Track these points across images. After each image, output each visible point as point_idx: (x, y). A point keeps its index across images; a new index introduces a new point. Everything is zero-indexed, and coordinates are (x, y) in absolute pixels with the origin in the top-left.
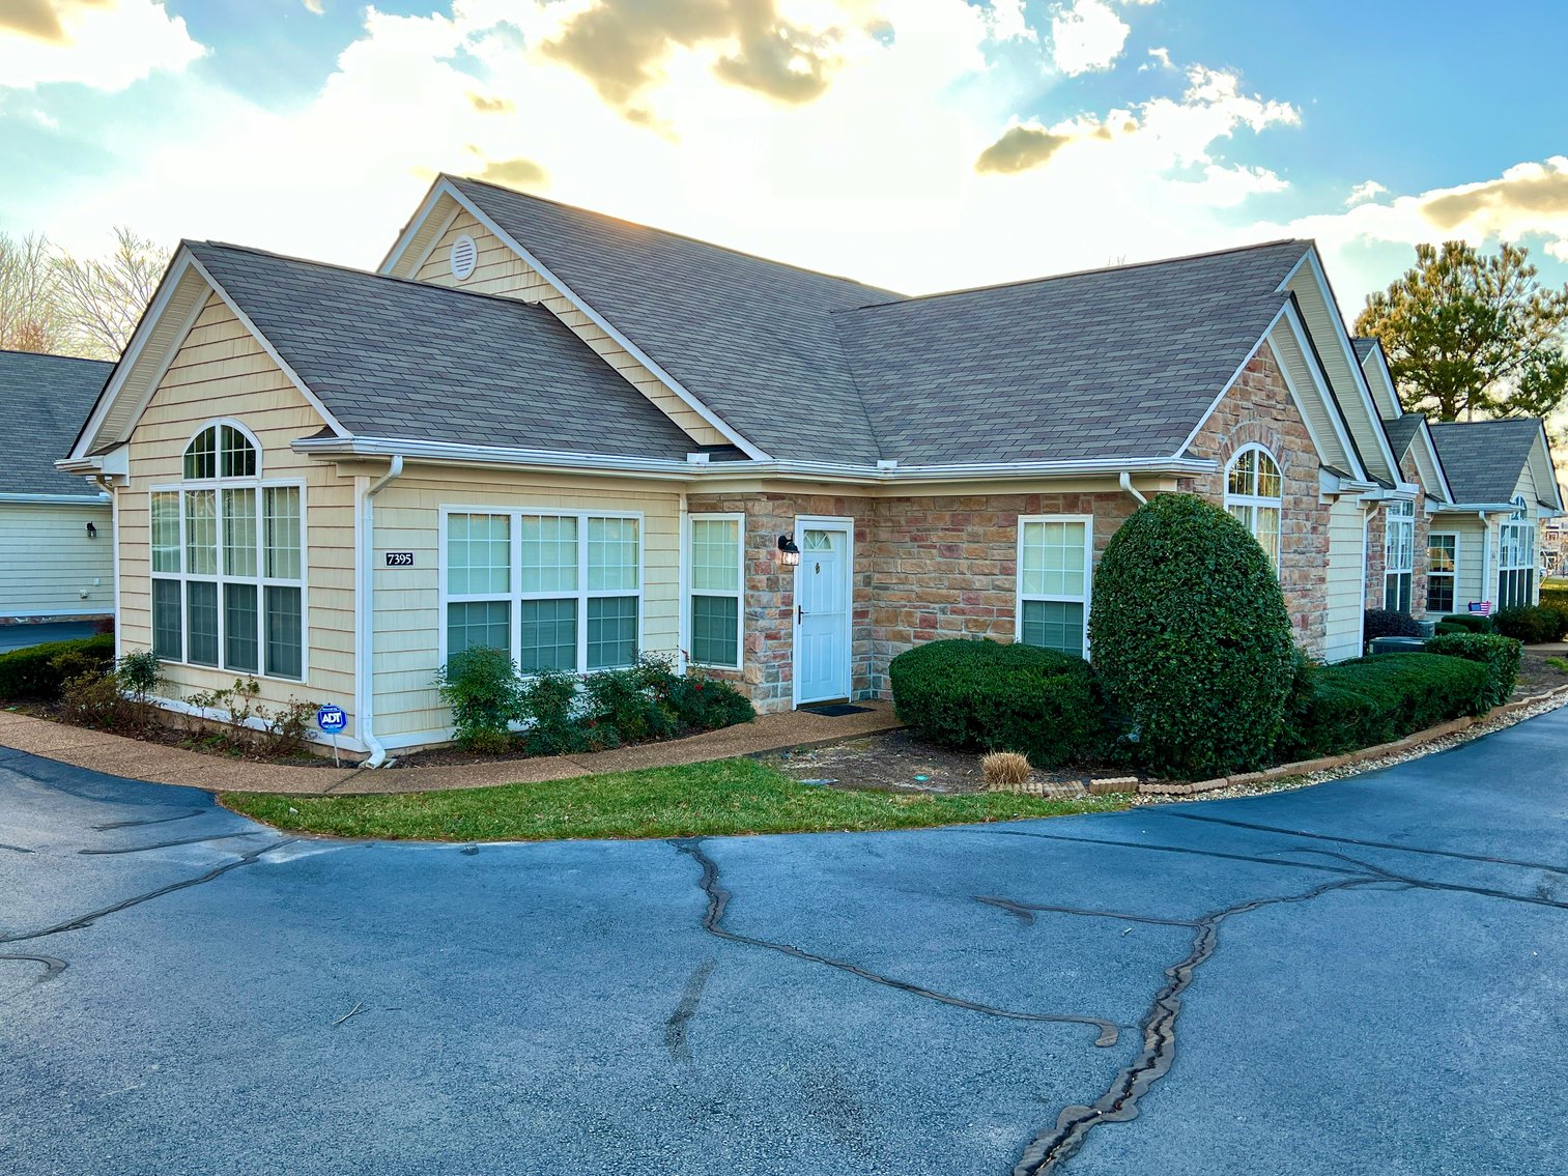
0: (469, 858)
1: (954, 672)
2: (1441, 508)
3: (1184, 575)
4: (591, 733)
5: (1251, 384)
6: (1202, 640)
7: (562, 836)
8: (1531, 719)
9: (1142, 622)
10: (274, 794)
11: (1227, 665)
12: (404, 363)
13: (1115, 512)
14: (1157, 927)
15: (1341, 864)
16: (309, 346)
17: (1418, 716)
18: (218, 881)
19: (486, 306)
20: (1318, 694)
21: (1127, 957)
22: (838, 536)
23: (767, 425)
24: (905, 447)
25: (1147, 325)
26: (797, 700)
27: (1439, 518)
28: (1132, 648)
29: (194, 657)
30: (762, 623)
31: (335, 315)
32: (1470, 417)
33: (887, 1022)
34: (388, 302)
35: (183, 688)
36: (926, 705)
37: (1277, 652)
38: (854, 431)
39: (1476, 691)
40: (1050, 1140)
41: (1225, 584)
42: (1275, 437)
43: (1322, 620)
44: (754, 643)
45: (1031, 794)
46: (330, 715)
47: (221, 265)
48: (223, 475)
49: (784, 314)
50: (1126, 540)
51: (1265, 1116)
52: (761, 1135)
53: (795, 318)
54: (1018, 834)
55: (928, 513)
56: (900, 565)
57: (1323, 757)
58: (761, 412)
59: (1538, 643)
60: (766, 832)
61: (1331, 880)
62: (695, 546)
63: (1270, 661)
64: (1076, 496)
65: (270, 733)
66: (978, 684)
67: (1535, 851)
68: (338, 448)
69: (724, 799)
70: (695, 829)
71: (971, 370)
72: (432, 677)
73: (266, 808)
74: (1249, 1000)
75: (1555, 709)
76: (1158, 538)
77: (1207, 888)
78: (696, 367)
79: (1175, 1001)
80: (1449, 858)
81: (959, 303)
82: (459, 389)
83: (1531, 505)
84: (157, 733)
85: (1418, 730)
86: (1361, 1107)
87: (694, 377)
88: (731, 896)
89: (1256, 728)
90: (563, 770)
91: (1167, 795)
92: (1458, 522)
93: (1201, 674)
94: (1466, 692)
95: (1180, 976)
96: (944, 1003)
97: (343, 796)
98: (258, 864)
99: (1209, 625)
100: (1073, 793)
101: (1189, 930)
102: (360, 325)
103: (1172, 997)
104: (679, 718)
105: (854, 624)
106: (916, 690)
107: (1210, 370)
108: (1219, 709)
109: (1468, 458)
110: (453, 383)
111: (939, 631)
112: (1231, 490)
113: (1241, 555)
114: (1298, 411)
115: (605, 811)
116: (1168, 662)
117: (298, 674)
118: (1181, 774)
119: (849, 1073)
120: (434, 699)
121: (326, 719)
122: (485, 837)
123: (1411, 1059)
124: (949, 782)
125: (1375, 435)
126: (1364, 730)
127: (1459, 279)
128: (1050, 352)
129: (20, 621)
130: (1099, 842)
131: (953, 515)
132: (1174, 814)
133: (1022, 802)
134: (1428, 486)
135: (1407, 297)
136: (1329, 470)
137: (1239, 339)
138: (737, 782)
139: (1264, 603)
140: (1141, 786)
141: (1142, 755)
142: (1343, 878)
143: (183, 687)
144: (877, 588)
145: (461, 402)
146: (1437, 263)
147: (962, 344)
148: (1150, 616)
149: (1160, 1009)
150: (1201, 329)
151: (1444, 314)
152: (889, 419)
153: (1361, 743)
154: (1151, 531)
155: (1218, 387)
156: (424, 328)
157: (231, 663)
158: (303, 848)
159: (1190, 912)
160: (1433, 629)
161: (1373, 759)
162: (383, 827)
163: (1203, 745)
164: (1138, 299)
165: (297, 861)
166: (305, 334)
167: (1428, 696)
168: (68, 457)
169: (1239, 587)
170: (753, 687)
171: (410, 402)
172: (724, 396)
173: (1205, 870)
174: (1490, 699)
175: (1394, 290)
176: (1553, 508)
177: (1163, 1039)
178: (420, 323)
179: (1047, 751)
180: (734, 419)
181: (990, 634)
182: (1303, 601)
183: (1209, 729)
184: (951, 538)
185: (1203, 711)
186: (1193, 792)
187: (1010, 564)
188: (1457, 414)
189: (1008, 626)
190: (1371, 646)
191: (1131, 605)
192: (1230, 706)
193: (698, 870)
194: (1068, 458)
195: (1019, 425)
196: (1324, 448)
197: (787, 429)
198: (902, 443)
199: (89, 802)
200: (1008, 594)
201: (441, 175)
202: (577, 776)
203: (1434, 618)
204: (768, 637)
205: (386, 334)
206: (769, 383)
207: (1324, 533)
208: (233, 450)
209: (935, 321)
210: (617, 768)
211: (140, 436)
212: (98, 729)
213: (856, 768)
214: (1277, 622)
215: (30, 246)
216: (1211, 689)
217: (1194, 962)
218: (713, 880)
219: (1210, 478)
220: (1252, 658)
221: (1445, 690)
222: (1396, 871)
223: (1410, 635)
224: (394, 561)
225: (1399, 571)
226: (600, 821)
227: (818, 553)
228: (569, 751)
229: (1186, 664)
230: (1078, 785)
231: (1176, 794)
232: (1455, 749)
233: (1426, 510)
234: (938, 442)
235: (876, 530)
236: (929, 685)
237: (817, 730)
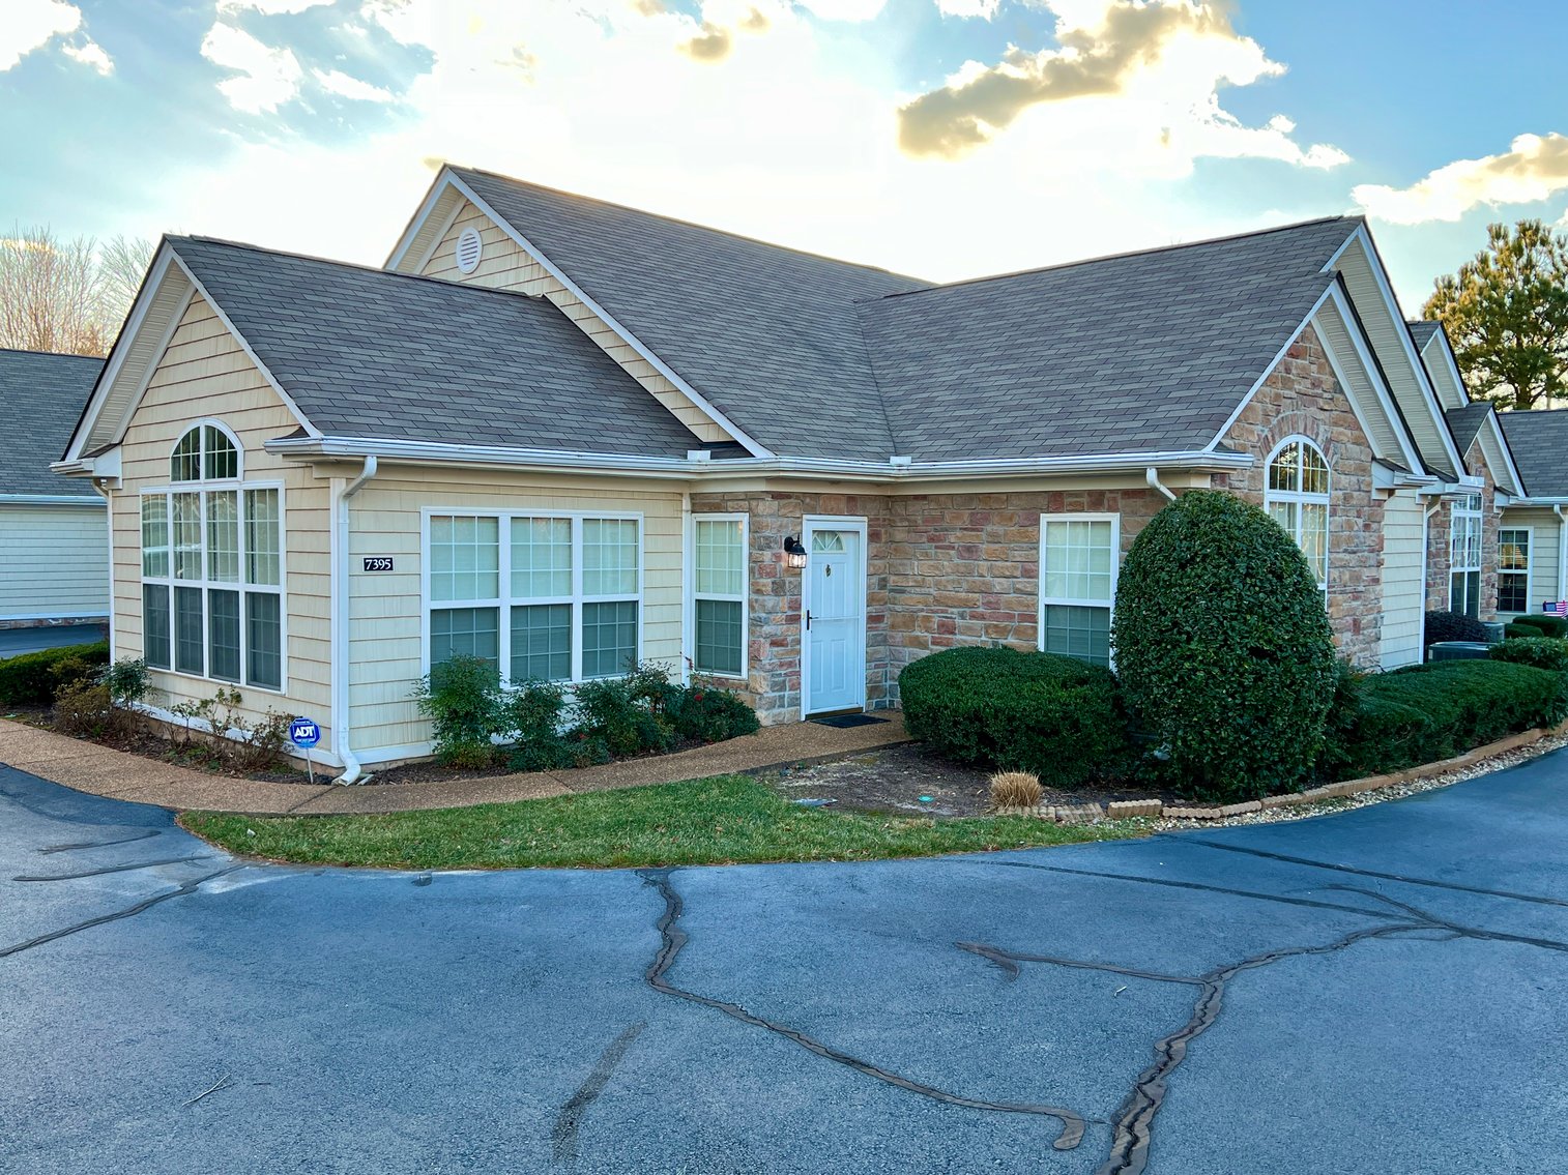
0: (419, 890)
1: (966, 684)
2: (1512, 502)
3: (1213, 579)
4: (577, 748)
5: (1294, 371)
6: (1232, 650)
7: (525, 864)
9: (1166, 631)
10: (237, 813)
11: (1259, 678)
12: (389, 358)
13: (1143, 511)
14: (1155, 985)
15: (1378, 906)
16: (287, 343)
17: (1479, 729)
18: (147, 914)
19: (485, 300)
20: (1365, 707)
21: (1115, 1024)
22: (851, 536)
23: (773, 420)
24: (922, 442)
25: (1181, 310)
26: (806, 709)
27: (1510, 512)
28: (1156, 659)
29: (183, 665)
30: (767, 629)
31: (319, 310)
32: (1548, 405)
33: (817, 1110)
34: (379, 297)
36: (935, 719)
37: (1316, 664)
38: (869, 426)
39: (1545, 701)
41: (1257, 589)
42: (1322, 428)
43: (1376, 624)
44: (758, 650)
45: (1041, 819)
46: (302, 728)
47: (201, 260)
48: (207, 477)
49: (803, 304)
50: (1150, 542)
53: (814, 309)
54: (1020, 865)
55: (946, 511)
56: (917, 567)
57: (1369, 776)
58: (767, 406)
60: (745, 862)
61: (1365, 927)
62: (699, 549)
63: (1308, 673)
64: (1102, 493)
65: (248, 744)
66: (990, 697)
68: (307, 448)
69: (707, 822)
70: (668, 857)
71: (994, 360)
72: (410, 688)
73: (224, 830)
74: (1247, 1087)
76: (1185, 539)
77: (1222, 935)
78: (699, 361)
79: (1159, 1086)
80: (1503, 899)
82: (445, 386)
84: (144, 744)
85: (1482, 744)
87: (698, 371)
88: (688, 938)
89: (1293, 747)
90: (542, 788)
91: (1194, 820)
92: (1531, 517)
93: (1232, 687)
94: (1533, 702)
95: (1172, 1052)
96: (890, 1084)
97: (306, 816)
98: (194, 895)
99: (1239, 633)
100: (1089, 818)
101: (1192, 990)
102: (346, 320)
103: (1157, 1081)
104: (677, 730)
105: (869, 629)
106: (924, 702)
107: (1247, 357)
108: (1251, 726)
109: (1541, 448)
110: (438, 379)
111: (958, 637)
112: (1273, 486)
113: (1276, 557)
114: (1347, 400)
115: (577, 836)
116: (1195, 675)
117: (278, 685)
118: (1211, 796)
120: (413, 711)
121: (299, 733)
122: (443, 865)
124: (955, 803)
125: (1435, 426)
126: (1418, 747)
127: (1534, 260)
128: (1079, 340)
129: (54, 623)
130: (1109, 876)
131: (972, 515)
132: (1199, 843)
133: (1031, 827)
134: (1498, 478)
135: (1478, 280)
136: (1384, 463)
137: (1279, 324)
138: (725, 803)
139: (1302, 610)
140: (1165, 809)
141: (1168, 775)
142: (1379, 924)
143: (172, 696)
144: (891, 591)
145: (447, 399)
146: (1511, 244)
147: (986, 333)
148: (1175, 624)
149: (1140, 1097)
150: (1239, 313)
151: (1516, 298)
152: (906, 413)
153: (1415, 759)
154: (1177, 531)
155: (1253, 375)
156: (415, 323)
157: (216, 671)
158: (247, 876)
159: (1197, 967)
160: (1502, 631)
161: (1428, 778)
162: (339, 852)
163: (1235, 764)
164: (1176, 282)
165: (238, 891)
166: (283, 330)
167: (1492, 708)
168: (63, 459)
169: (1273, 592)
170: (758, 697)
171: (390, 400)
172: (728, 391)
173: (1223, 912)
174: (1562, 710)
175: (1464, 273)
177: (1136, 1140)
178: (411, 317)
179: (1064, 769)
180: (736, 414)
181: (1011, 641)
182: (1355, 604)
183: (1241, 746)
184: (970, 537)
185: (1234, 727)
186: (1222, 816)
187: (1032, 566)
188: (1534, 401)
189: (1030, 632)
190: (1431, 653)
191: (1155, 612)
192: (1263, 721)
193: (660, 907)
194: (1092, 452)
195: (1042, 417)
196: (1378, 439)
197: (794, 425)
198: (920, 438)
199: (47, 821)
200: (1029, 597)
201: (445, 166)
202: (554, 795)
203: (1508, 617)
204: (774, 644)
205: (372, 329)
206: (778, 376)
207: (1379, 530)
208: (216, 452)
209: (960, 309)
210: (597, 789)
211: (130, 439)
212: (87, 739)
213: (858, 786)
214: (1316, 631)
215: (79, 250)
216: (1242, 704)
217: (1191, 1032)
218: (673, 920)
219: (1248, 473)
220: (1287, 670)
221: (1510, 701)
222: (1441, 916)
223: (1474, 640)
224: (373, 566)
225: (1466, 570)
226: (568, 848)
227: (830, 555)
228: (554, 766)
229: (1214, 677)
230: (1095, 808)
231: (1204, 819)
232: (1522, 765)
233: (1496, 504)
234: (956, 436)
235: (891, 530)
236: (938, 697)
237: (824, 743)
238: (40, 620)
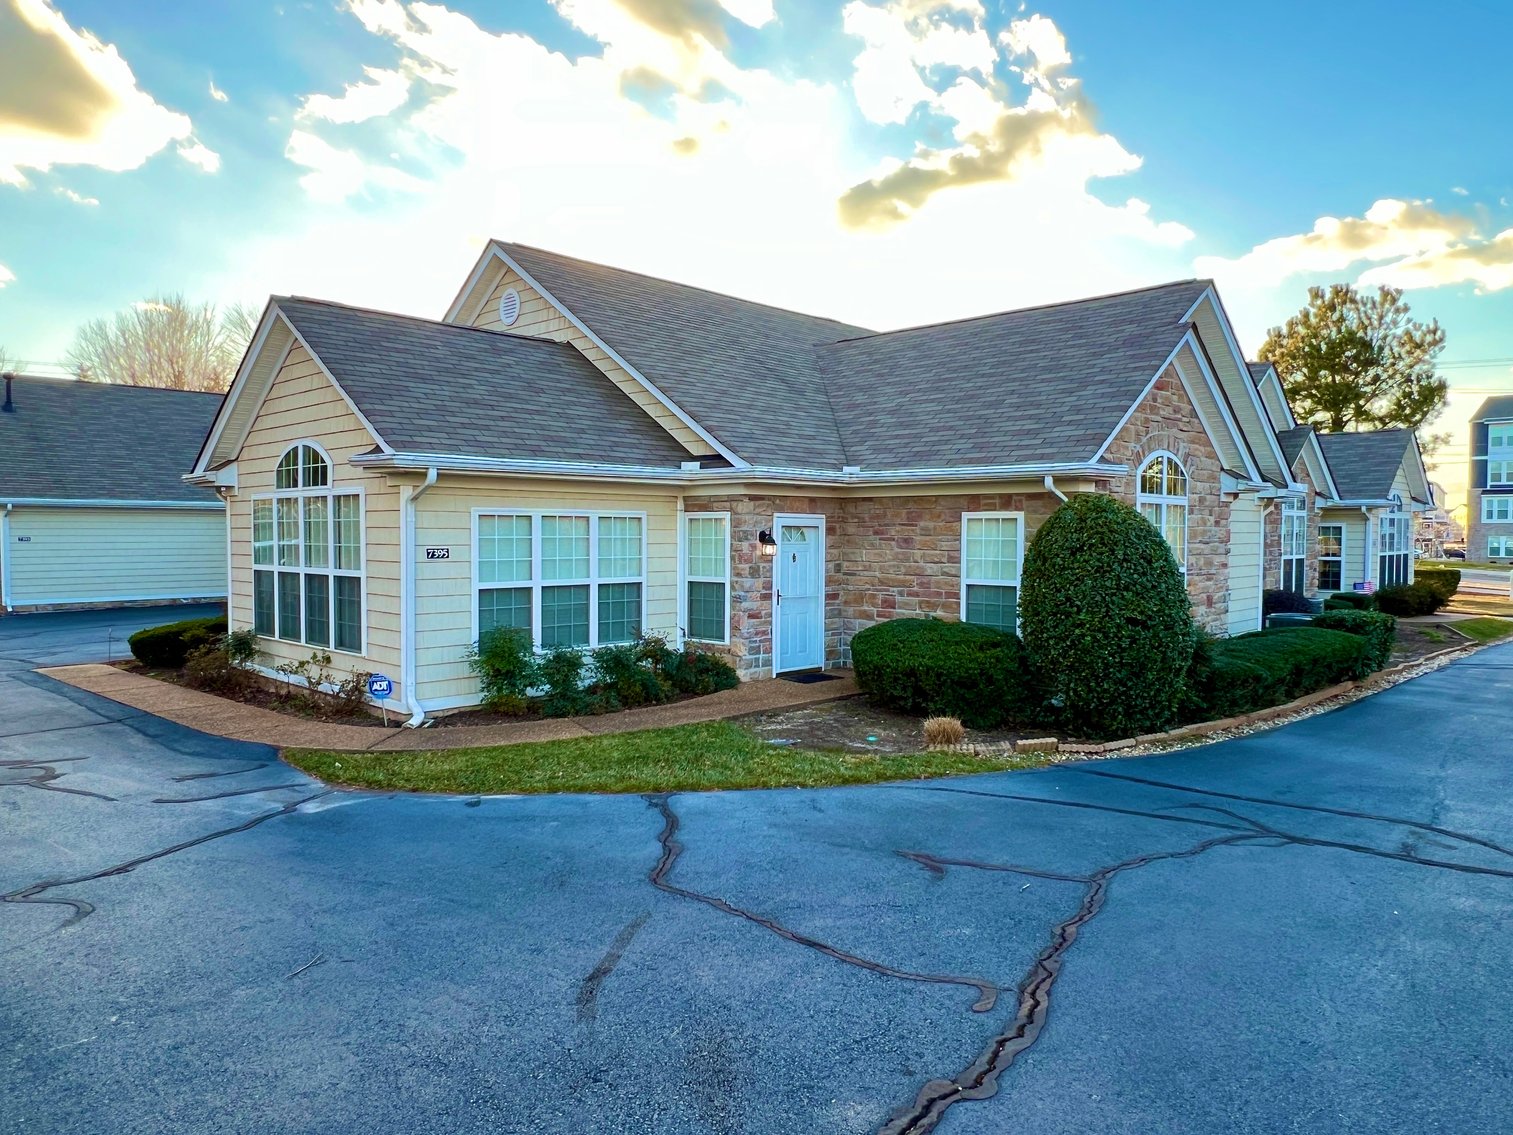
0: (470, 811)
1: (904, 647)
2: (1329, 504)
3: (1097, 563)
4: (596, 699)
5: (1159, 400)
6: (1112, 620)
7: (553, 790)
8: (1404, 683)
9: (1061, 604)
10: (327, 750)
11: (1134, 641)
12: (447, 392)
13: (1043, 510)
14: (1054, 883)
15: (1227, 820)
16: (367, 379)
17: (1306, 682)
18: (256, 828)
19: (521, 345)
20: (1216, 664)
21: (1020, 913)
22: (812, 530)
23: (750, 437)
24: (868, 455)
25: (1071, 352)
26: (776, 670)
27: (1328, 512)
28: (1053, 627)
29: (284, 634)
30: (745, 605)
31: (392, 354)
32: (1356, 428)
33: (785, 981)
34: (440, 343)
35: (277, 659)
36: (879, 676)
37: (1178, 630)
38: (826, 442)
39: (1356, 660)
40: (905, 1121)
41: (1132, 571)
42: (1182, 445)
43: (1225, 599)
44: (738, 622)
45: (963, 753)
46: (378, 683)
47: (300, 315)
48: (304, 485)
49: (774, 347)
50: (1048, 534)
51: (1119, 1094)
52: (631, 1108)
53: (784, 351)
54: (947, 790)
55: (888, 510)
56: (865, 555)
57: (1221, 719)
58: (745, 427)
59: (1412, 616)
60: (728, 788)
61: (1217, 836)
62: (691, 540)
63: (1172, 637)
64: (1010, 496)
65: (336, 696)
66: (923, 657)
67: (1402, 808)
69: (698, 758)
70: (667, 785)
71: (925, 391)
72: (464, 652)
73: (316, 763)
74: (1124, 962)
75: (1426, 673)
76: (1075, 532)
77: (1105, 844)
78: (691, 391)
79: (1056, 962)
80: (1325, 814)
81: (918, 337)
82: (490, 413)
83: (1406, 500)
84: (254, 696)
85: (1307, 693)
86: (1214, 1086)
87: (690, 399)
88: (682, 849)
89: (1160, 695)
90: (567, 731)
91: (1083, 754)
92: (1344, 515)
93: (1112, 649)
94: (1347, 660)
95: (1066, 934)
96: (843, 961)
97: (382, 752)
98: (294, 813)
99: (1118, 606)
100: (1000, 752)
101: (1082, 886)
102: (413, 361)
103: (1054, 958)
104: (673, 685)
105: (827, 604)
106: (871, 661)
107: (1122, 389)
108: (1128, 679)
109: (1352, 462)
110: (486, 407)
111: (898, 611)
112: (1143, 490)
113: (1146, 546)
114: (1201, 423)
115: (594, 769)
116: (1084, 639)
117: (359, 649)
118: (1096, 735)
119: (735, 1038)
120: (465, 670)
121: (376, 687)
122: (490, 791)
123: (1269, 1029)
124: (895, 742)
125: (1270, 445)
126: (1258, 695)
127: (1345, 315)
128: (991, 375)
129: (185, 601)
130: (1016, 798)
131: (908, 513)
132: (1086, 771)
133: (955, 761)
134: (1319, 486)
135: (1302, 330)
136: (1230, 473)
137: (1147, 363)
138: (712, 742)
139: (1167, 588)
140: (1060, 746)
141: (1062, 718)
142: (1227, 833)
144: (845, 574)
145: (492, 422)
146: (1326, 303)
147: (918, 370)
148: (1068, 599)
149: (1041, 970)
150: (1116, 355)
151: (1331, 344)
152: (855, 432)
153: (1255, 705)
154: (1069, 525)
155: (1128, 403)
156: (467, 364)
157: (310, 639)
158: (336, 799)
159: (1086, 869)
160: (1322, 605)
161: (1265, 720)
162: (407, 780)
163: (1115, 710)
164: (1067, 330)
165: (327, 811)
166: (364, 369)
167: (1314, 665)
168: (192, 472)
169: (1144, 574)
170: (738, 659)
171: (447, 424)
172: (714, 414)
173: (1105, 826)
174: (1369, 666)
175: (1291, 324)
176: (1425, 503)
177: (1037, 1003)
178: (465, 359)
179: (981, 714)
180: (720, 433)
181: (939, 613)
182: (1209, 583)
183: (1119, 695)
184: (907, 532)
185: (1114, 681)
186: (1105, 751)
187: (956, 554)
188: (1345, 425)
189: (955, 606)
190: (1267, 622)
191: (1052, 590)
192: (1137, 676)
193: (661, 823)
194: (1002, 463)
195: (962, 436)
196: (1225, 455)
197: (767, 441)
198: (866, 452)
200: (954, 579)
201: (491, 241)
202: (577, 736)
203: (1327, 595)
204: (751, 616)
205: (434, 368)
206: (755, 403)
207: (1226, 525)
208: (311, 465)
209: (897, 351)
210: (610, 731)
211: (245, 455)
212: (210, 692)
213: (819, 729)
214: (1178, 604)
215: (206, 310)
216: (1121, 662)
217: (1081, 920)
218: (671, 833)
219: (1125, 480)
220: (1156, 635)
221: (1329, 659)
222: (1277, 827)
223: (1301, 611)
224: (433, 555)
225: (1295, 557)
226: (588, 777)
227: (795, 545)
228: (577, 713)
229: (1098, 641)
230: (1005, 745)
231: (1091, 753)
232: (1338, 710)
233: (1317, 505)
234: (895, 451)
235: (844, 525)
236: (882, 658)
237: (791, 695)
238: (174, 600)
